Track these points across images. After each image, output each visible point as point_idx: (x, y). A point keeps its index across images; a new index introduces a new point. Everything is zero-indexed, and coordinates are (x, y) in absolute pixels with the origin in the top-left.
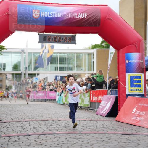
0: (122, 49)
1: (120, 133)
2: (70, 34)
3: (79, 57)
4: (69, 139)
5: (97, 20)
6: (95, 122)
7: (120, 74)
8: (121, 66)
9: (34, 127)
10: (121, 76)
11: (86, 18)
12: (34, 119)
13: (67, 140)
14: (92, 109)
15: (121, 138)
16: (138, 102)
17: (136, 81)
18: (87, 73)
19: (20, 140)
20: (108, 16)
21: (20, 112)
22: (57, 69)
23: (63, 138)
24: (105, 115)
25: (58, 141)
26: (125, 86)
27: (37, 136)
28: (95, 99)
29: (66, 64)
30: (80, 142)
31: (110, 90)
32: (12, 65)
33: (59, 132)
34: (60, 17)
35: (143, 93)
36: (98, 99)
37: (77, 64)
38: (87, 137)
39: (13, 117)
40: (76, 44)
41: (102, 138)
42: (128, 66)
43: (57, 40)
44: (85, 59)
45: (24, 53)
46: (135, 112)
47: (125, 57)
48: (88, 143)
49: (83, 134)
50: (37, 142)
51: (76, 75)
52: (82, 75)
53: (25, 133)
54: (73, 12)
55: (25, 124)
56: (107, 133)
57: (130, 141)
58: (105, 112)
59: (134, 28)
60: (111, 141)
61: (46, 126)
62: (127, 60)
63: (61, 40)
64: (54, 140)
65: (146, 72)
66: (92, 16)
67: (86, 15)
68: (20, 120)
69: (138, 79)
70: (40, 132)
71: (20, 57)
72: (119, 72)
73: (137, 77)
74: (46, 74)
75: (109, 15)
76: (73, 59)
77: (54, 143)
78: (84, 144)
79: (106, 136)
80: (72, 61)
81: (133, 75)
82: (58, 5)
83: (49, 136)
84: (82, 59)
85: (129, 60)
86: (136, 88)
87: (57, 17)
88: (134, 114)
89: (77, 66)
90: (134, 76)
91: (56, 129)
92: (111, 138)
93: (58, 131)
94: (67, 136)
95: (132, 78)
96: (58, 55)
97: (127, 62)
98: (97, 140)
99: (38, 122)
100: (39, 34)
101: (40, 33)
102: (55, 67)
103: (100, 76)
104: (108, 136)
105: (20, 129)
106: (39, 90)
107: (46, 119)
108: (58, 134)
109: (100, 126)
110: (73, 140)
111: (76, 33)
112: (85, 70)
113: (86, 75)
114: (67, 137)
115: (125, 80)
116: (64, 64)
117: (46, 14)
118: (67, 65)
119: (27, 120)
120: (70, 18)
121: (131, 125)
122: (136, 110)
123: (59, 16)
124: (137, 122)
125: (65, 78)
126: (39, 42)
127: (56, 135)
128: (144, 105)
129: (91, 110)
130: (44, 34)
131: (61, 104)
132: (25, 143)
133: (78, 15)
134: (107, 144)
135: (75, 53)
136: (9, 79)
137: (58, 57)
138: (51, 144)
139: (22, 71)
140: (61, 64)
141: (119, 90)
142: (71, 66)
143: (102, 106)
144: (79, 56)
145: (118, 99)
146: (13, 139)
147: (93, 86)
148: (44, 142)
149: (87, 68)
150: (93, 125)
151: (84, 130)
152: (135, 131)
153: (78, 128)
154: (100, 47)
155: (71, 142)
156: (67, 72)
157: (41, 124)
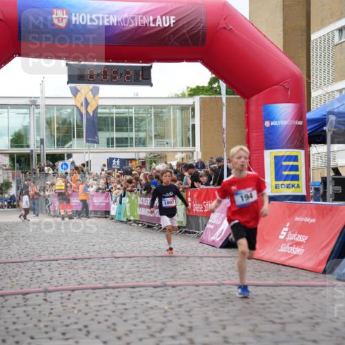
0: (254, 98)
2: (139, 63)
3: (161, 115)
4: (137, 299)
5: (199, 32)
6: (198, 261)
7: (251, 152)
8: (253, 135)
9: (60, 274)
10: (254, 156)
11: (173, 27)
12: (60, 257)
13: (134, 300)
14: (191, 231)
16: (294, 212)
17: (287, 166)
18: (179, 152)
19: (28, 303)
20: (222, 21)
21: (28, 241)
22: (113, 143)
23: (124, 297)
24: (220, 244)
25: (114, 303)
26: (264, 178)
27: (65, 294)
28: (197, 208)
29: (131, 130)
32: (10, 134)
33: (117, 283)
34: (115, 24)
35: (304, 193)
36: (204, 209)
37: (156, 130)
38: (180, 293)
39: (14, 251)
40: (151, 85)
41: (211, 296)
42: (271, 134)
43: (109, 77)
44: (174, 120)
45: (37, 106)
46: (286, 236)
47: (263, 114)
48: (180, 306)
49: (169, 286)
50: (66, 306)
51: (155, 156)
52: (167, 154)
53: (39, 287)
54: (145, 14)
55: (39, 267)
56: (223, 284)
57: (273, 301)
58: (219, 237)
59: (282, 50)
60: (232, 301)
61: (86, 271)
62: (267, 120)
63: (118, 78)
64: (105, 302)
65: (310, 146)
66: (186, 24)
67: (174, 19)
68: (29, 258)
69: (291, 163)
70: (73, 285)
71: (28, 116)
73: (289, 158)
74: (87, 155)
75: (225, 19)
76: (147, 120)
77: (105, 309)
78: (172, 309)
79: (220, 290)
80: (146, 124)
81: (281, 154)
84: (168, 120)
85: (271, 120)
86: (288, 182)
87: (108, 24)
88: (284, 241)
89: (155, 136)
90: (283, 156)
91: (109, 276)
92: (231, 295)
93: (113, 282)
94: (134, 292)
96: (114, 110)
97: (267, 124)
98: (201, 300)
99: (68, 262)
100: (67, 65)
101: (70, 63)
102: (108, 139)
104: (225, 290)
105: (28, 279)
107: (87, 255)
108: (113, 288)
109: (209, 268)
110: (147, 300)
111: (153, 60)
113: (176, 156)
114: (134, 295)
115: (263, 165)
116: (127, 131)
118: (133, 135)
119: (45, 257)
120: (138, 28)
121: (277, 266)
122: (288, 232)
123: (113, 23)
124: (291, 258)
125: (131, 162)
126: (68, 83)
127: (111, 290)
128: (305, 220)
129: (189, 232)
130: (82, 63)
131: (122, 222)
132: (38, 308)
133: (154, 21)
135: (151, 106)
136: (4, 168)
137: (114, 115)
138: (98, 311)
139: (32, 148)
140: (122, 130)
142: (142, 135)
143: (212, 224)
144: (161, 112)
146: (12, 301)
148: (81, 306)
149: (179, 138)
150: (192, 266)
151: (172, 277)
152: (285, 278)
153: (159, 274)
154: (207, 91)
155: (142, 305)
156: (134, 149)
157: (76, 267)
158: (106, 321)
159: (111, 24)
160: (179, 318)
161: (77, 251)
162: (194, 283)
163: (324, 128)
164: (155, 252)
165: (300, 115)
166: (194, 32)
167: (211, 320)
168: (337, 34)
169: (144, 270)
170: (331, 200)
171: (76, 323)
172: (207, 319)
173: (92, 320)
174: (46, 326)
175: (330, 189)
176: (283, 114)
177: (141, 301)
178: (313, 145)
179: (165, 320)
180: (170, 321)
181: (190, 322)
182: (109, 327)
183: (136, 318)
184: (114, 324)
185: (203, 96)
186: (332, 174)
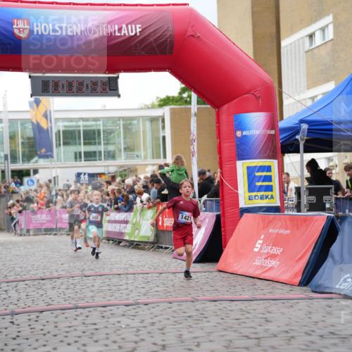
0: (225, 107)
1: (227, 297)
2: (105, 73)
3: (130, 127)
4: (109, 318)
5: (166, 40)
6: (171, 276)
7: (223, 164)
8: (225, 145)
9: (27, 295)
10: (226, 167)
11: (139, 36)
12: (27, 276)
13: (105, 320)
14: (164, 246)
15: (229, 308)
16: (268, 224)
17: (261, 177)
18: (151, 164)
20: (190, 29)
22: (80, 157)
23: (95, 316)
24: (194, 258)
25: (84, 324)
26: (237, 190)
27: (33, 316)
28: (168, 222)
29: (100, 143)
30: (136, 323)
31: (202, 201)
33: (87, 302)
34: (79, 34)
35: (278, 204)
37: (125, 143)
38: (152, 310)
40: (119, 96)
41: (185, 312)
42: (242, 144)
43: (75, 89)
44: (144, 131)
46: (261, 249)
47: (234, 123)
48: (153, 324)
49: (141, 304)
50: (34, 328)
51: (125, 170)
52: (137, 167)
53: (6, 309)
54: (109, 23)
55: (5, 289)
56: (197, 300)
57: (248, 315)
59: (252, 57)
60: (206, 318)
61: (56, 289)
62: (239, 130)
63: (84, 89)
64: (75, 323)
65: (284, 155)
66: (154, 31)
67: (140, 28)
69: (264, 174)
70: (42, 306)
72: (220, 158)
73: (262, 168)
74: (54, 170)
75: (193, 27)
76: (116, 133)
77: (75, 330)
78: (145, 327)
79: (195, 307)
80: (114, 137)
81: (254, 165)
82: (72, 6)
83: (63, 313)
84: (137, 132)
85: (242, 130)
86: (262, 193)
87: (72, 34)
88: (259, 253)
89: (125, 149)
90: (255, 167)
91: (79, 296)
92: (206, 311)
93: (84, 301)
94: (105, 311)
95: (250, 171)
96: (81, 123)
97: (239, 134)
98: (175, 317)
99: (36, 282)
100: (30, 77)
101: (33, 75)
102: (76, 154)
103: (178, 170)
104: (199, 305)
106: (40, 208)
107: (56, 274)
108: (84, 308)
110: (119, 319)
111: (119, 71)
112: (146, 157)
113: (147, 169)
114: (105, 314)
115: (236, 176)
116: (95, 144)
117: (45, 27)
118: (102, 148)
119: (12, 278)
121: (252, 279)
122: (262, 245)
123: (77, 33)
124: (265, 272)
125: (100, 177)
126: (32, 96)
127: (81, 310)
128: (280, 232)
129: (162, 248)
130: (46, 75)
132: (5, 332)
133: (120, 30)
134: (198, 324)
135: (119, 118)
137: (82, 129)
138: (67, 332)
140: (90, 144)
141: (223, 199)
142: (111, 148)
144: (131, 124)
145: (222, 221)
147: (163, 192)
148: (50, 327)
149: (149, 151)
150: (165, 282)
151: (144, 295)
152: (261, 292)
153: (131, 291)
154: (177, 101)
155: (114, 324)
156: (103, 163)
157: (44, 287)
158: (76, 342)
159: (75, 34)
160: (152, 337)
161: (45, 271)
162: (167, 300)
163: (297, 137)
164: (126, 269)
165: (272, 124)
166: (161, 41)
167: (184, 337)
168: (307, 40)
169: (115, 288)
170: (305, 210)
171: (45, 346)
172: (180, 336)
173: (62, 341)
174: (13, 350)
175: (305, 199)
176: (255, 123)
177: (112, 320)
178: (286, 155)
179: (137, 339)
180: (143, 340)
181: (163, 340)
182: (79, 349)
183: (107, 338)
184: (84, 345)
185: (172, 106)
186: (306, 183)
